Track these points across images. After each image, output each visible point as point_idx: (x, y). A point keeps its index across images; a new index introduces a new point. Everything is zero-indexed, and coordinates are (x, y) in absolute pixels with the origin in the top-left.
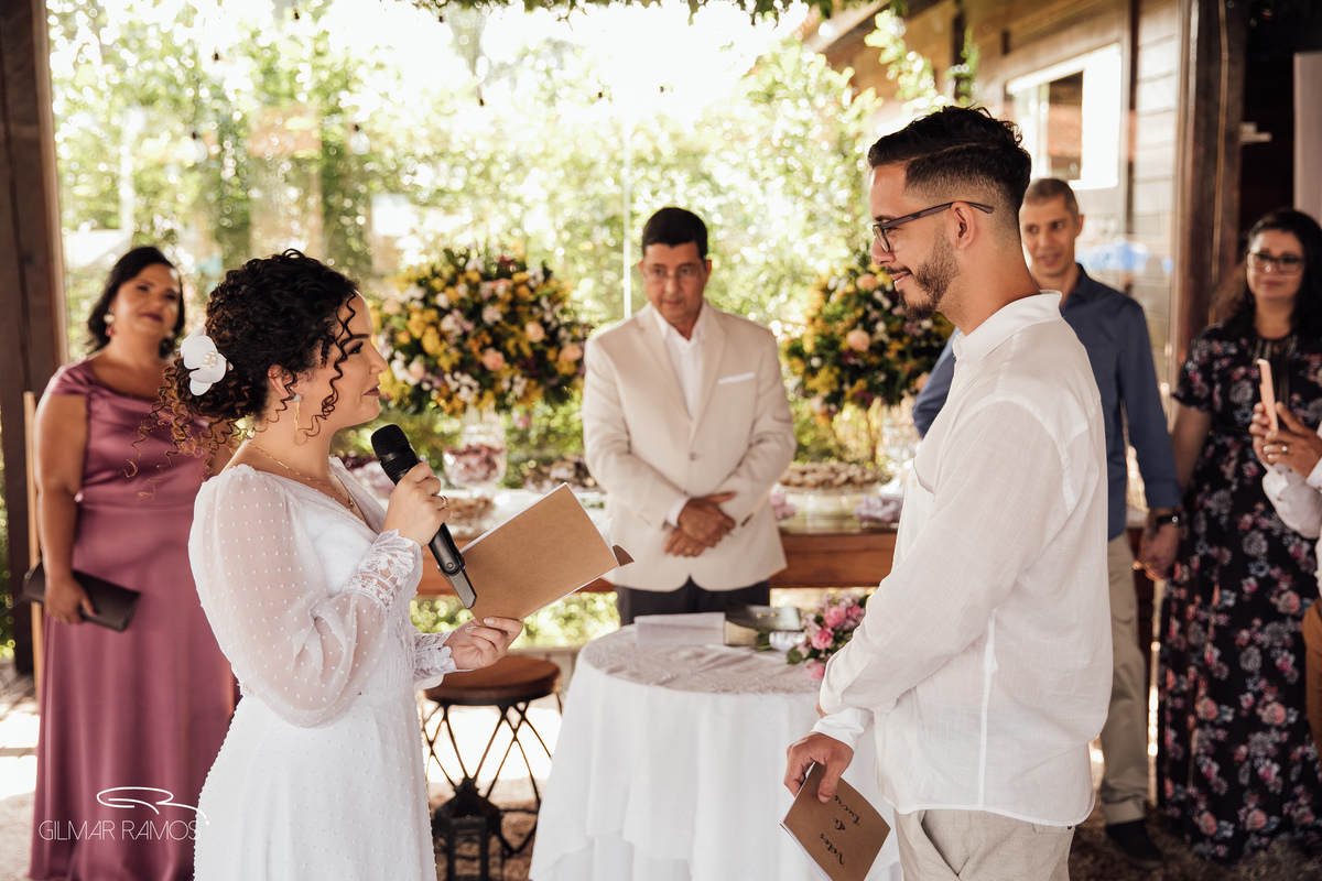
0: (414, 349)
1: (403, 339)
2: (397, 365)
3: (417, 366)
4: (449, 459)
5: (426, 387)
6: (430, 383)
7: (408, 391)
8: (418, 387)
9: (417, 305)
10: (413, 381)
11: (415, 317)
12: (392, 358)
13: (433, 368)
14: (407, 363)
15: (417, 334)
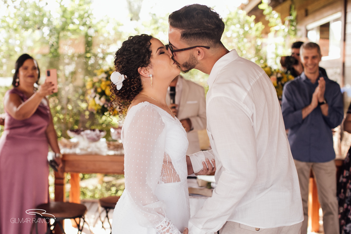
0: (102, 94)
1: (99, 90)
2: (97, 99)
3: (103, 99)
4: (112, 130)
5: (106, 106)
6: (107, 104)
7: (99, 108)
8: (103, 106)
9: (104, 80)
10: (102, 104)
11: (103, 83)
12: (95, 96)
13: (108, 100)
14: (100, 98)
15: (104, 88)
